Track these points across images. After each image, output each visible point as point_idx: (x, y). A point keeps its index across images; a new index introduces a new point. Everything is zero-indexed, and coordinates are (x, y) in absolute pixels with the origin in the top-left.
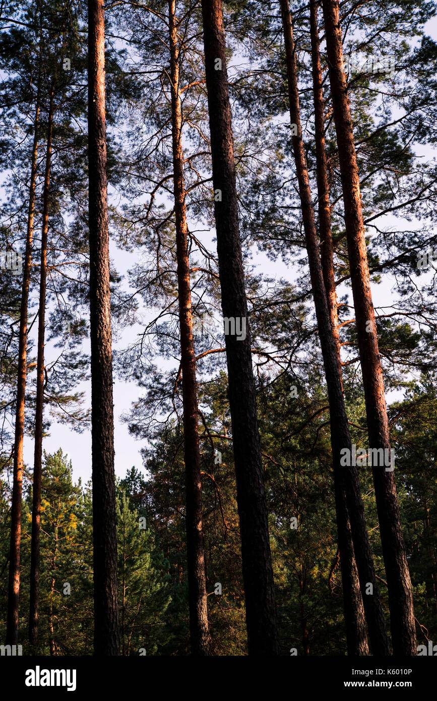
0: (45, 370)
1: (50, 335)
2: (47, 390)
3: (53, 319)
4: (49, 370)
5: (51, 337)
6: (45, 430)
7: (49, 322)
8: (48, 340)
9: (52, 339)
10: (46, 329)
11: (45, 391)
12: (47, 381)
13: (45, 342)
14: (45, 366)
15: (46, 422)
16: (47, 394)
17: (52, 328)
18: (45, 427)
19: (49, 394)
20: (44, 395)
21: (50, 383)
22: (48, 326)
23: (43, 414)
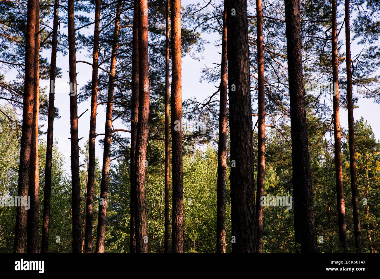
0: (352, 61)
1: (354, 35)
2: (354, 75)
3: (356, 24)
4: (355, 61)
5: (355, 37)
6: (355, 103)
7: (353, 26)
8: (353, 39)
9: (356, 39)
10: (351, 32)
11: (353, 76)
12: (354, 69)
13: (351, 41)
14: (351, 58)
15: (355, 98)
16: (354, 78)
17: (355, 30)
18: (354, 101)
19: (356, 78)
20: (352, 79)
21: (356, 70)
22: (353, 29)
23: (352, 92)
